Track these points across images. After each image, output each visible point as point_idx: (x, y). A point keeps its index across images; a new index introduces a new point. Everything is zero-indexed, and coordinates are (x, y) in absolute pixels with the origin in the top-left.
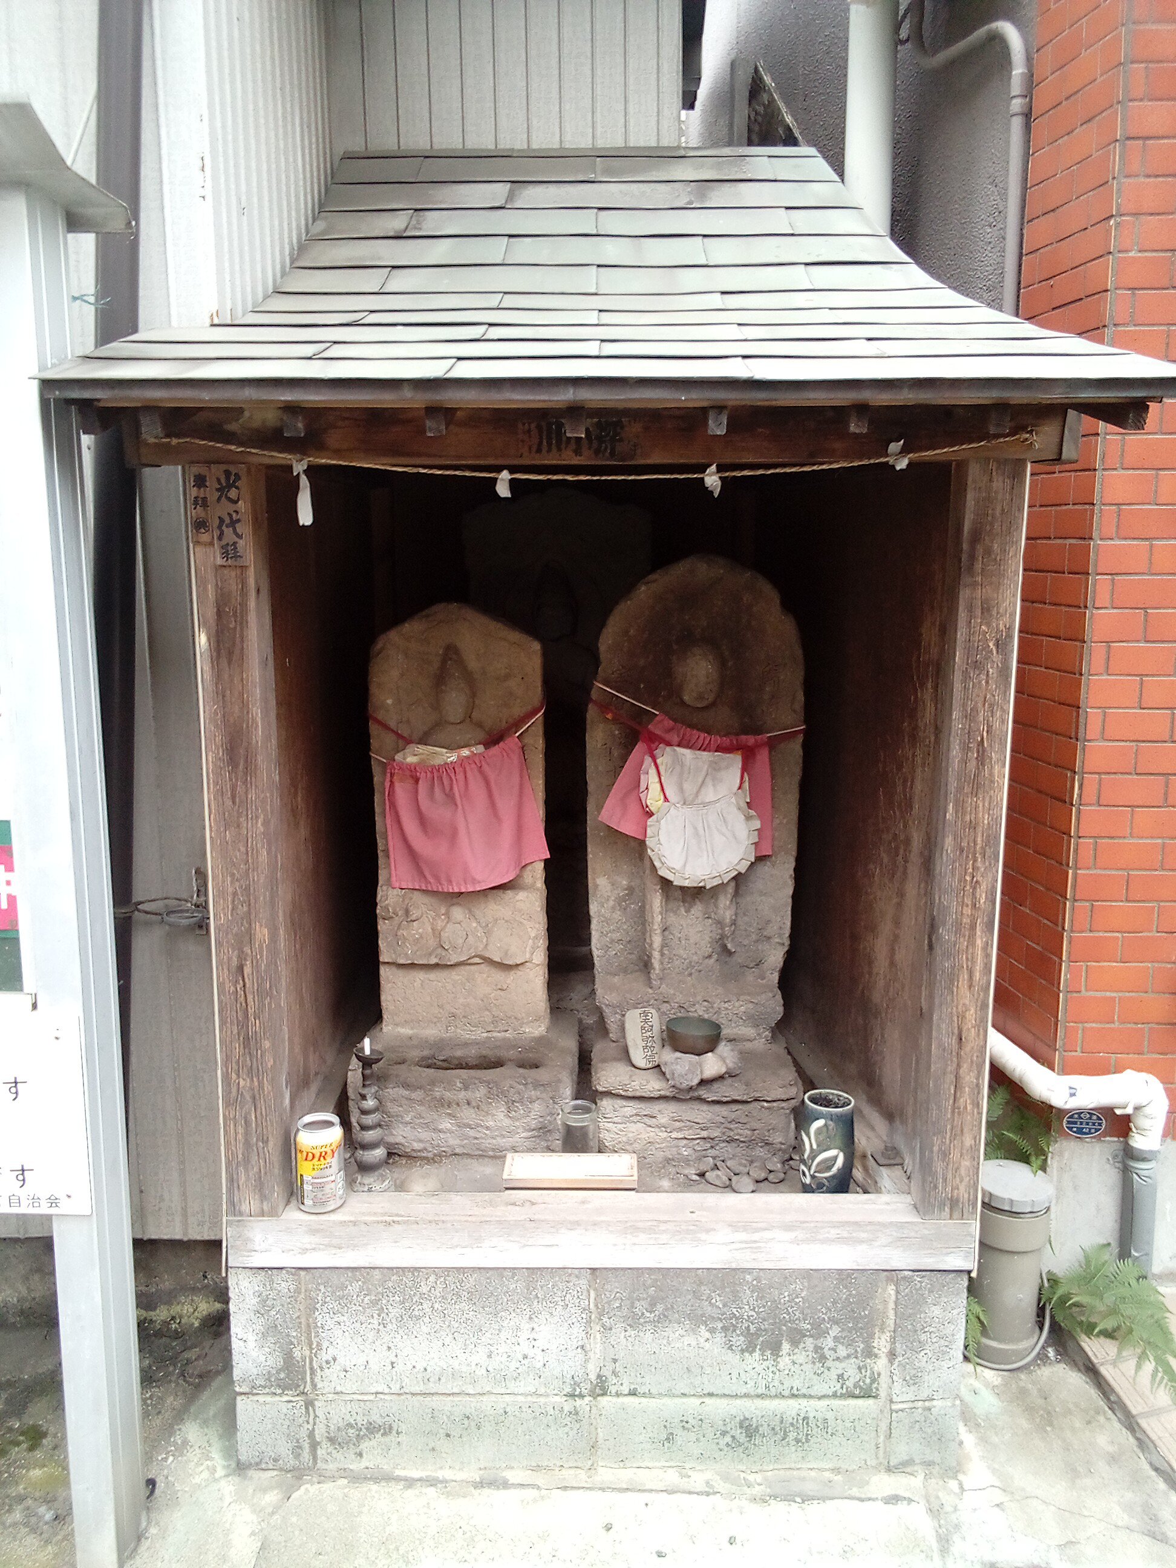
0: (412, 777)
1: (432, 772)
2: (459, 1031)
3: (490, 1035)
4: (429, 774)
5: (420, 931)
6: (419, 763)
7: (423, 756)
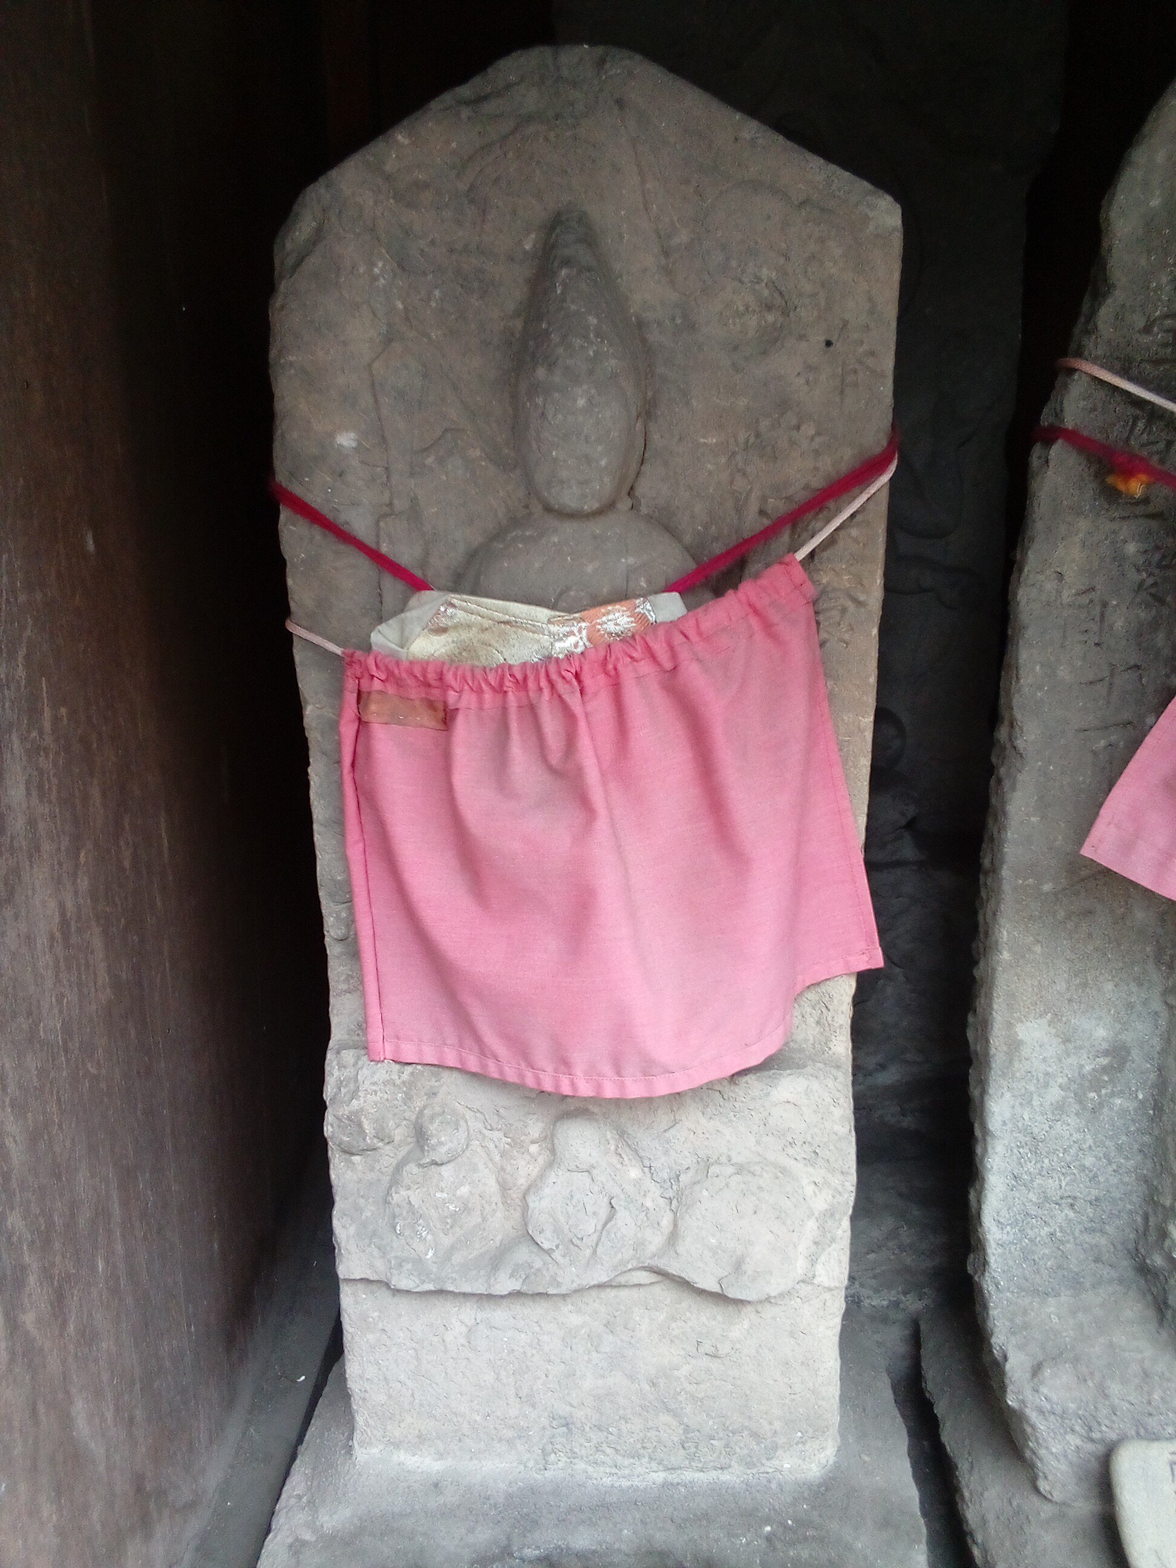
0: (431, 705)
1: (500, 690)
2: (581, 1466)
3: (673, 1477)
4: (488, 696)
5: (464, 1190)
6: (453, 660)
7: (465, 635)
